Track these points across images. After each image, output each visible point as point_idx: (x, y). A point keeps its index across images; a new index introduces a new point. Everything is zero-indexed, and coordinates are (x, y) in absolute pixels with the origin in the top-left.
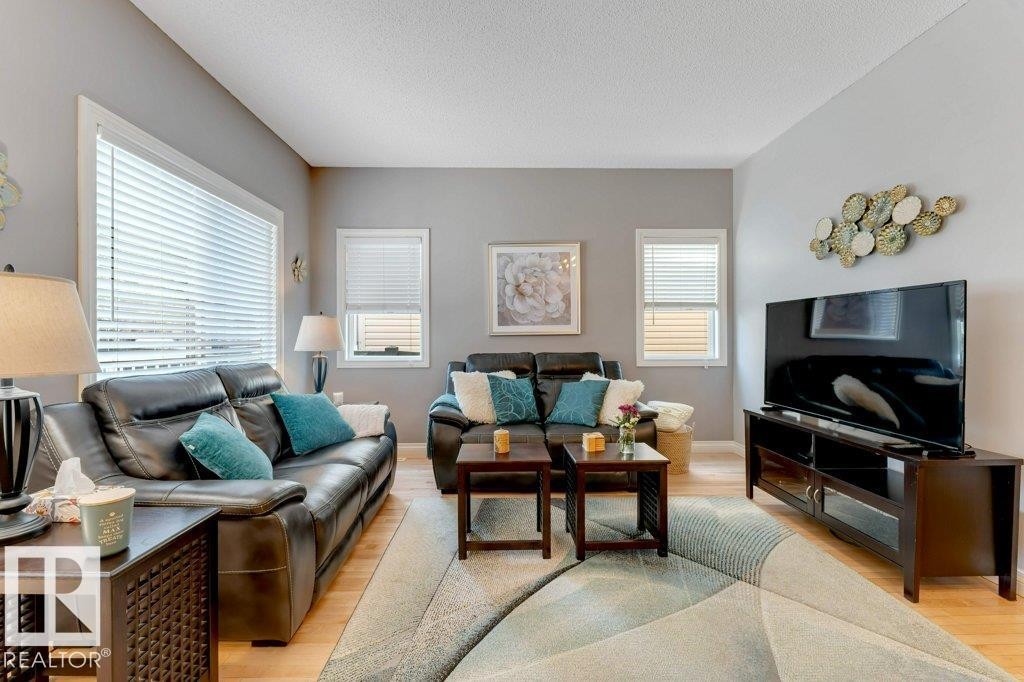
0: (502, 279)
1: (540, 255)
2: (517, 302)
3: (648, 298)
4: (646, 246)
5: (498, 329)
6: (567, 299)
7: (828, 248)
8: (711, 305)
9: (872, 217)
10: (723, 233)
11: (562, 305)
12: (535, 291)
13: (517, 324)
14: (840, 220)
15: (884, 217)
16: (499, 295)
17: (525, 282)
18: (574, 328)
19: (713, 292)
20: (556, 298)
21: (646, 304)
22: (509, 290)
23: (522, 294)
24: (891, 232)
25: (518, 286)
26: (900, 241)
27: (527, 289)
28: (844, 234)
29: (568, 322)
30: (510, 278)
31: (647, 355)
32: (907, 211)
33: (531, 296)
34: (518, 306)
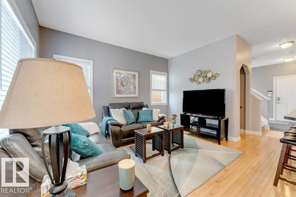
0: (117, 80)
1: (128, 74)
2: (122, 87)
3: (153, 88)
4: (152, 75)
5: (116, 96)
6: (135, 87)
7: (193, 80)
8: (165, 90)
9: (202, 75)
10: (166, 74)
11: (134, 89)
12: (127, 84)
13: (122, 94)
14: (196, 75)
15: (205, 75)
16: (116, 85)
17: (124, 81)
18: (136, 95)
19: (164, 87)
20: (132, 87)
21: (153, 90)
22: (119, 84)
23: (123, 85)
24: (207, 78)
25: (122, 83)
26: (208, 80)
27: (124, 83)
28: (197, 78)
29: (135, 94)
30: (119, 80)
31: (153, 103)
32: (209, 75)
33: (126, 86)
34: (122, 88)
